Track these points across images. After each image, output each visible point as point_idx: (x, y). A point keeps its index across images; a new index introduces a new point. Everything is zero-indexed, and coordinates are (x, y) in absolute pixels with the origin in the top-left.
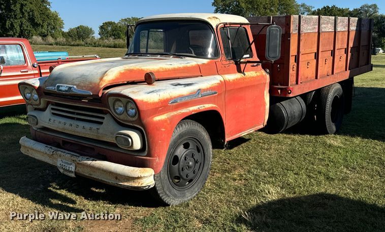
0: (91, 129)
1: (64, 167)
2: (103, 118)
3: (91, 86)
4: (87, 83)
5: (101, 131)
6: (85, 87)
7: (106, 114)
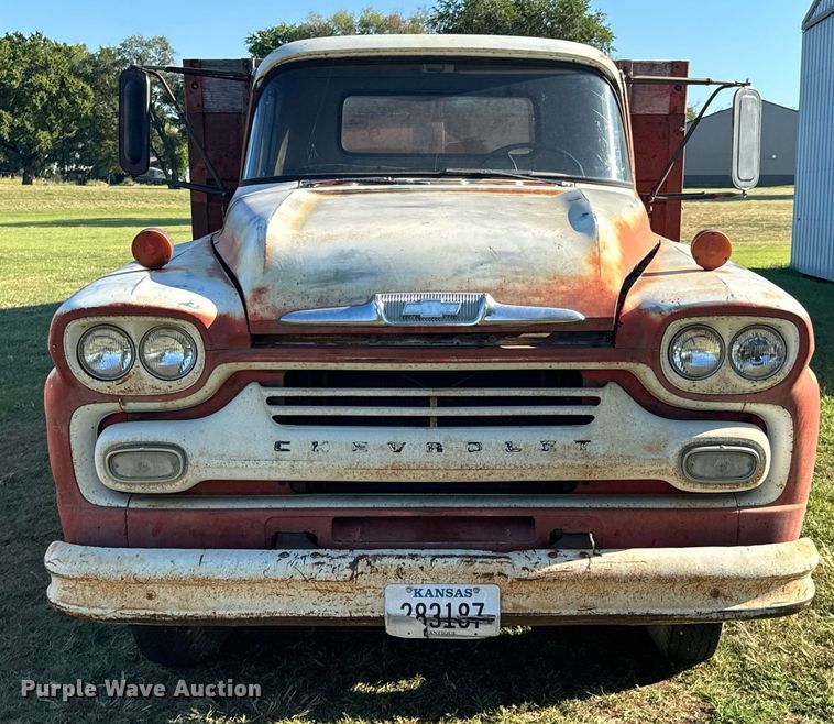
0: (546, 447)
1: (431, 612)
2: (595, 401)
3: (563, 288)
4: (542, 280)
5: (598, 447)
6: (538, 294)
7: (602, 385)
